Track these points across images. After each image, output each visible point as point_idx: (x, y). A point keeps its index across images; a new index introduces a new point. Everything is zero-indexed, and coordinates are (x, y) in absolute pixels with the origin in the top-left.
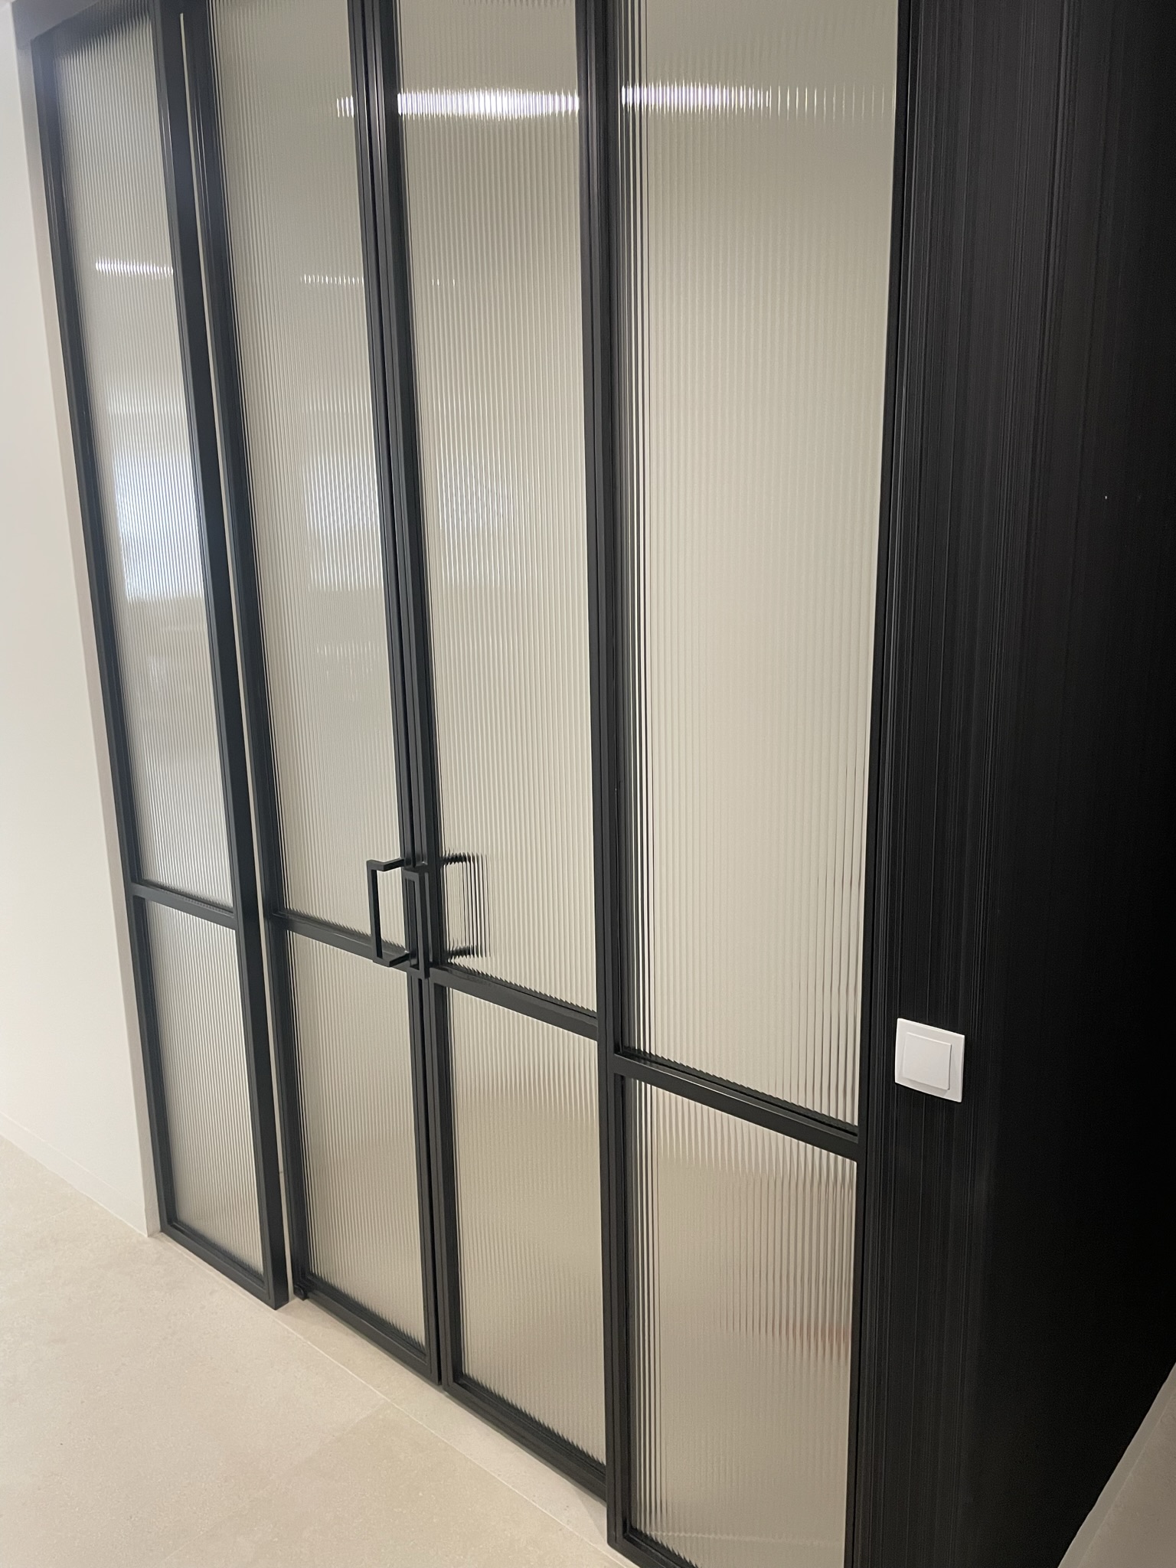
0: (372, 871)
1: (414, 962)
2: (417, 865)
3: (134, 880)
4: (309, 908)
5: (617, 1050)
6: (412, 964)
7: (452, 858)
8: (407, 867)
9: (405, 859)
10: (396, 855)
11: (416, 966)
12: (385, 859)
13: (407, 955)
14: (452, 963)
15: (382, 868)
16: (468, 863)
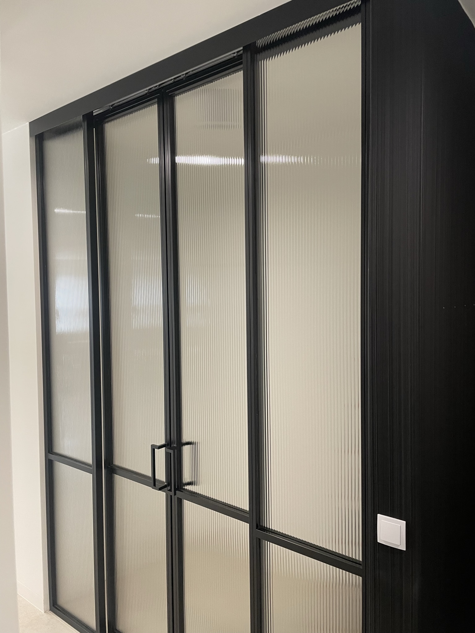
0: (153, 449)
1: (169, 488)
2: (172, 446)
3: (49, 452)
4: (124, 465)
5: (257, 527)
6: (168, 489)
7: (187, 443)
8: (167, 447)
9: (166, 443)
10: (163, 442)
11: (170, 490)
12: (159, 444)
13: (166, 485)
14: (185, 488)
15: (158, 448)
16: (193, 445)
